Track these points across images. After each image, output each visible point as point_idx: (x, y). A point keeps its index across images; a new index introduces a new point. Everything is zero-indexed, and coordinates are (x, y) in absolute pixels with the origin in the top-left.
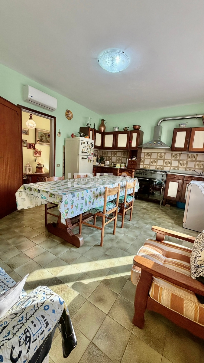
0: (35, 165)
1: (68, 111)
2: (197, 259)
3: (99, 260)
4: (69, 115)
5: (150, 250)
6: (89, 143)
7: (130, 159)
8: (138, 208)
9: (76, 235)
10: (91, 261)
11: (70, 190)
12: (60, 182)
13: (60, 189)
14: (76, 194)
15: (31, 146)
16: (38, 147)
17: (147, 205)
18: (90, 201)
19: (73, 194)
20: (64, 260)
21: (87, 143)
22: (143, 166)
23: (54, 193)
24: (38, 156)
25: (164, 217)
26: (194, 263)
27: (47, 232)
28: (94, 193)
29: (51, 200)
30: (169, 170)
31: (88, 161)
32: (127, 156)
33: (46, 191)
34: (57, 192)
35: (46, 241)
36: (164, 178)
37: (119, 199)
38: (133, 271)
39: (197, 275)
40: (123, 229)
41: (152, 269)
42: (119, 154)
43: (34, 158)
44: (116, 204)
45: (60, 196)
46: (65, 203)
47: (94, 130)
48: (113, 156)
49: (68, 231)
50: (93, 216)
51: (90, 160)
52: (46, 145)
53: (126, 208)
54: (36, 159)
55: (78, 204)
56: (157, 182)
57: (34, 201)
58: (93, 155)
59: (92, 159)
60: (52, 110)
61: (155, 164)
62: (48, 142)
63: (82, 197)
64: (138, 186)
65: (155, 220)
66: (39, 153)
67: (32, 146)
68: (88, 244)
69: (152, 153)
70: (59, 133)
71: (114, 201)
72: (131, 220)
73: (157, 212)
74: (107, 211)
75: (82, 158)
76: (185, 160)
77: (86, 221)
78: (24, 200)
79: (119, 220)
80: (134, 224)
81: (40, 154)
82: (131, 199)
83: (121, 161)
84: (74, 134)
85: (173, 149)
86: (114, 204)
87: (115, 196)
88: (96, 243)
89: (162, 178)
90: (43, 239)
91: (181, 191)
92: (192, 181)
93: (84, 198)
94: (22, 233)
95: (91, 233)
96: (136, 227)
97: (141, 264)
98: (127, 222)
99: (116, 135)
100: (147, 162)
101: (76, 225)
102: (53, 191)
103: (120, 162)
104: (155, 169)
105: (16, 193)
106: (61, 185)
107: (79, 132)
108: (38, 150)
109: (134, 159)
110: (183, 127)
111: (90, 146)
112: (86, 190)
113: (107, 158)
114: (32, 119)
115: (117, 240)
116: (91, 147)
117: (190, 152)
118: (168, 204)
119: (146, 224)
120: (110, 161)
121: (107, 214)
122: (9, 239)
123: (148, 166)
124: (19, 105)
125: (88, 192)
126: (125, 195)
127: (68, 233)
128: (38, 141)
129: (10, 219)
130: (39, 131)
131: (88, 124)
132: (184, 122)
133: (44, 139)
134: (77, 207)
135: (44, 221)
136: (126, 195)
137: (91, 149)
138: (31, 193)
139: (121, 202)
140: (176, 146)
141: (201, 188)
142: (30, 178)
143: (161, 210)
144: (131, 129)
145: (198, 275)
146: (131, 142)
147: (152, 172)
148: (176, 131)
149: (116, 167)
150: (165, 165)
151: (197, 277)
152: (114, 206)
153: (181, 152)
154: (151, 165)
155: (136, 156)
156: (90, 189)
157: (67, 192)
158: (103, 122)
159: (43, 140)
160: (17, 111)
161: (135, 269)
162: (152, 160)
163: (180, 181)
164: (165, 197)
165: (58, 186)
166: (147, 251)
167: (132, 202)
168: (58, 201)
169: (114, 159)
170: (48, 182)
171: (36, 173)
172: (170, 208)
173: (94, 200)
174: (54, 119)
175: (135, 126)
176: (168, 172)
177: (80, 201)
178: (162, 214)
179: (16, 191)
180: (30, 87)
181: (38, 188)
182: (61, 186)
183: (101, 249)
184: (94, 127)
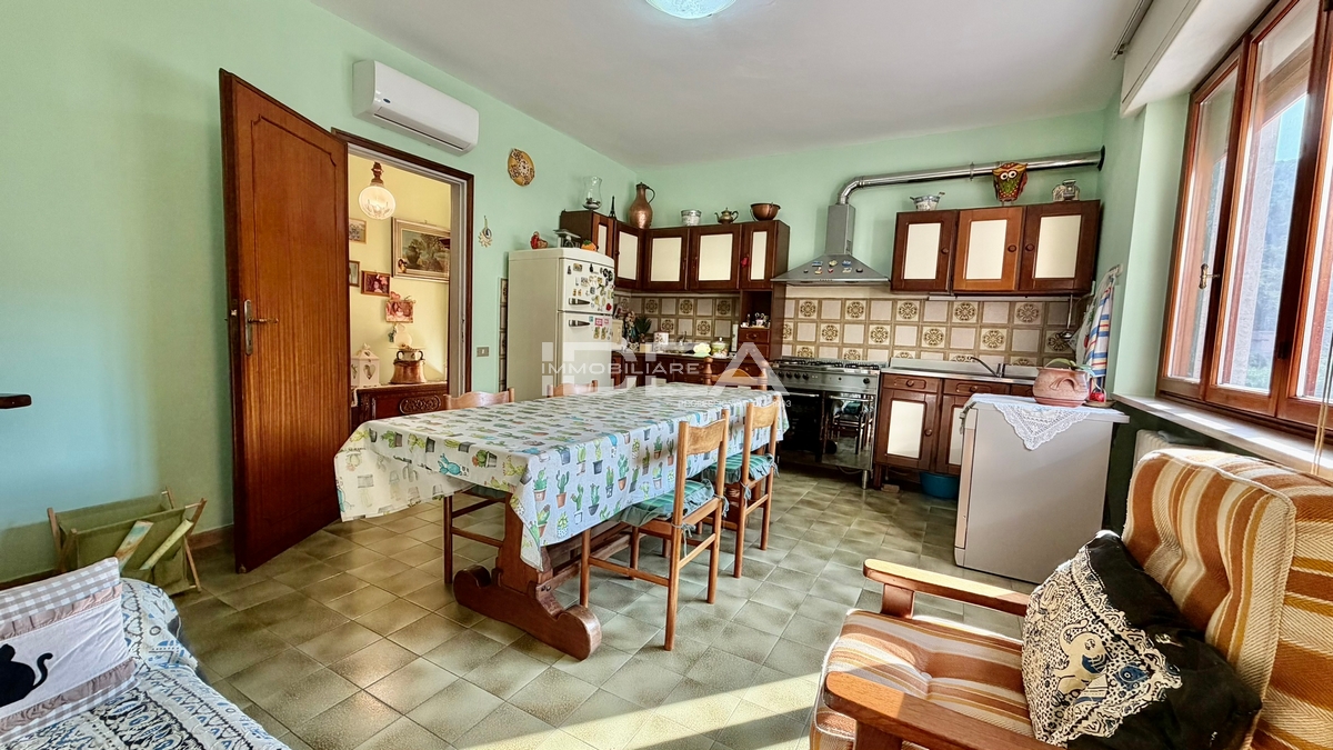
0: (391, 351)
1: (517, 155)
2: (1056, 672)
3: (668, 703)
4: (520, 169)
5: (866, 650)
6: (596, 268)
7: (744, 325)
8: (786, 502)
9: (572, 612)
10: (639, 708)
11: (551, 438)
12: (504, 411)
13: (510, 435)
14: (574, 451)
15: (376, 283)
16: (402, 286)
17: (816, 488)
18: (624, 479)
19: (564, 451)
20: (533, 713)
21: (591, 270)
22: (794, 350)
23: (493, 449)
24: (399, 320)
25: (884, 529)
26: (1044, 689)
27: (455, 605)
28: (636, 447)
29: (480, 477)
30: (886, 361)
31: (593, 333)
32: (734, 312)
33: (461, 441)
34: (502, 444)
35: (454, 639)
36: (874, 389)
37: (726, 470)
38: (819, 733)
39: (1069, 734)
40: (741, 580)
41: (903, 719)
42: (705, 308)
43: (384, 328)
44: (714, 484)
45: (518, 458)
46: (538, 485)
47: (611, 222)
48: (681, 313)
49: (541, 596)
50: (627, 537)
51: (600, 330)
52: (431, 277)
53: (750, 503)
54: (395, 331)
55: (580, 490)
56: (844, 407)
57: (405, 484)
58: (611, 312)
59: (609, 327)
60: (460, 148)
61: (836, 340)
62: (438, 267)
63: (596, 464)
64: (784, 420)
65: (854, 542)
66: (407, 308)
67: (379, 281)
68: (616, 643)
69: (824, 302)
70: (486, 232)
71: (707, 476)
72: (766, 545)
73: (855, 514)
74: (685, 511)
75: (574, 322)
76: (940, 324)
77: (605, 554)
78: (367, 481)
79: (725, 550)
80: (778, 562)
81: (409, 314)
82: (763, 468)
83: (713, 333)
84: (540, 237)
85: (897, 283)
86: (709, 488)
87: (706, 458)
88: (647, 639)
89: (861, 387)
90: (441, 634)
91: (935, 434)
92: (975, 395)
93: (604, 467)
94: (354, 612)
95: (626, 601)
96: (790, 572)
97: (858, 702)
98: (752, 555)
99: (691, 238)
100: (807, 332)
101: (569, 572)
102: (486, 441)
103: (709, 335)
104: (836, 357)
105: (338, 455)
106: (511, 420)
107: (557, 228)
108: (402, 298)
109: (760, 324)
110: (928, 208)
111: (600, 279)
112: (608, 434)
113: (660, 321)
114: (381, 182)
115: (727, 624)
116: (604, 283)
117: (956, 295)
118: (891, 482)
119: (821, 557)
120: (673, 333)
121: (688, 522)
122: (305, 639)
123: (812, 348)
124: (338, 132)
125: (615, 445)
126: (744, 454)
127: (540, 605)
128: (400, 266)
129: (303, 560)
130: (404, 226)
131: (589, 202)
132: (934, 188)
133: (423, 257)
134: (577, 501)
135: (438, 563)
136: (749, 455)
137: (606, 289)
138: (398, 452)
139: (731, 480)
140: (908, 276)
141: (1010, 418)
142: (371, 401)
143: (869, 504)
144: (745, 216)
145: (1072, 730)
146: (749, 265)
147: (824, 369)
148: (904, 221)
149: (694, 355)
150: (871, 342)
151: (1071, 738)
152: (707, 494)
153: (925, 297)
154: (823, 344)
155: (768, 313)
156: (622, 432)
157: (541, 444)
158: (642, 192)
159: (420, 262)
160: (330, 154)
161: (826, 724)
162: (823, 326)
163: (931, 398)
164: (879, 459)
165: (501, 426)
166: (857, 657)
167: (768, 477)
168: (508, 479)
169: (686, 326)
170: (457, 411)
171: (392, 383)
172: (898, 498)
173: (636, 472)
174: (465, 182)
175: (758, 208)
176: (884, 366)
177: (589, 478)
178: (876, 519)
179: (338, 448)
180: (380, 68)
181: (427, 434)
182: (509, 424)
183: (669, 659)
184: (613, 212)
